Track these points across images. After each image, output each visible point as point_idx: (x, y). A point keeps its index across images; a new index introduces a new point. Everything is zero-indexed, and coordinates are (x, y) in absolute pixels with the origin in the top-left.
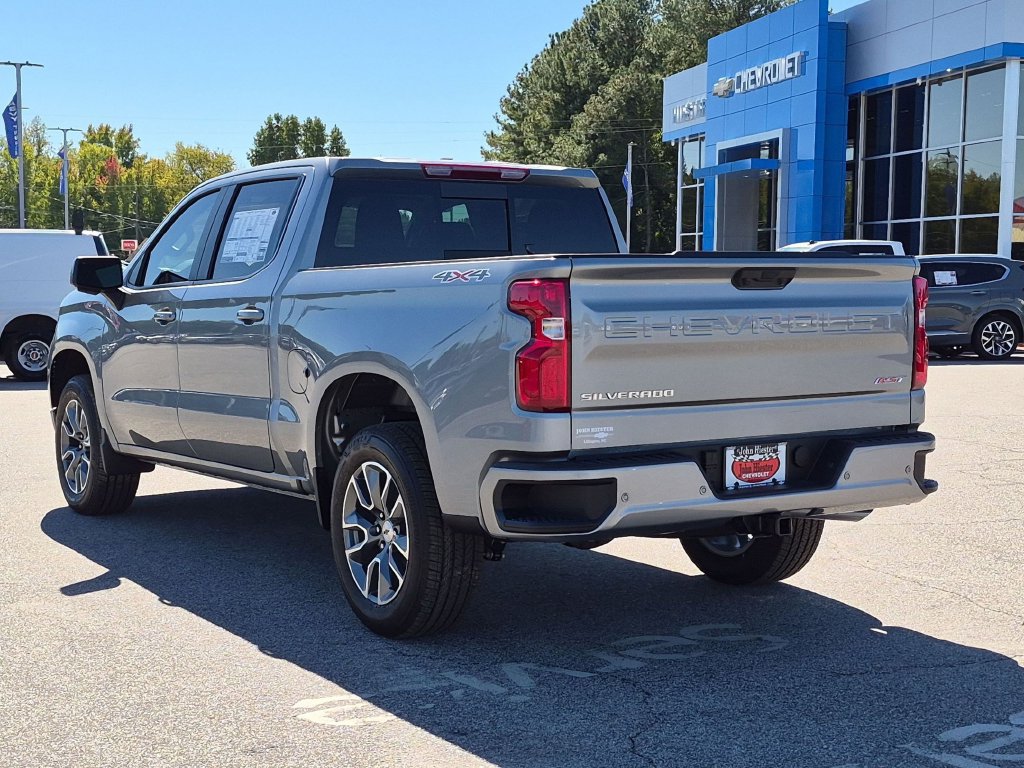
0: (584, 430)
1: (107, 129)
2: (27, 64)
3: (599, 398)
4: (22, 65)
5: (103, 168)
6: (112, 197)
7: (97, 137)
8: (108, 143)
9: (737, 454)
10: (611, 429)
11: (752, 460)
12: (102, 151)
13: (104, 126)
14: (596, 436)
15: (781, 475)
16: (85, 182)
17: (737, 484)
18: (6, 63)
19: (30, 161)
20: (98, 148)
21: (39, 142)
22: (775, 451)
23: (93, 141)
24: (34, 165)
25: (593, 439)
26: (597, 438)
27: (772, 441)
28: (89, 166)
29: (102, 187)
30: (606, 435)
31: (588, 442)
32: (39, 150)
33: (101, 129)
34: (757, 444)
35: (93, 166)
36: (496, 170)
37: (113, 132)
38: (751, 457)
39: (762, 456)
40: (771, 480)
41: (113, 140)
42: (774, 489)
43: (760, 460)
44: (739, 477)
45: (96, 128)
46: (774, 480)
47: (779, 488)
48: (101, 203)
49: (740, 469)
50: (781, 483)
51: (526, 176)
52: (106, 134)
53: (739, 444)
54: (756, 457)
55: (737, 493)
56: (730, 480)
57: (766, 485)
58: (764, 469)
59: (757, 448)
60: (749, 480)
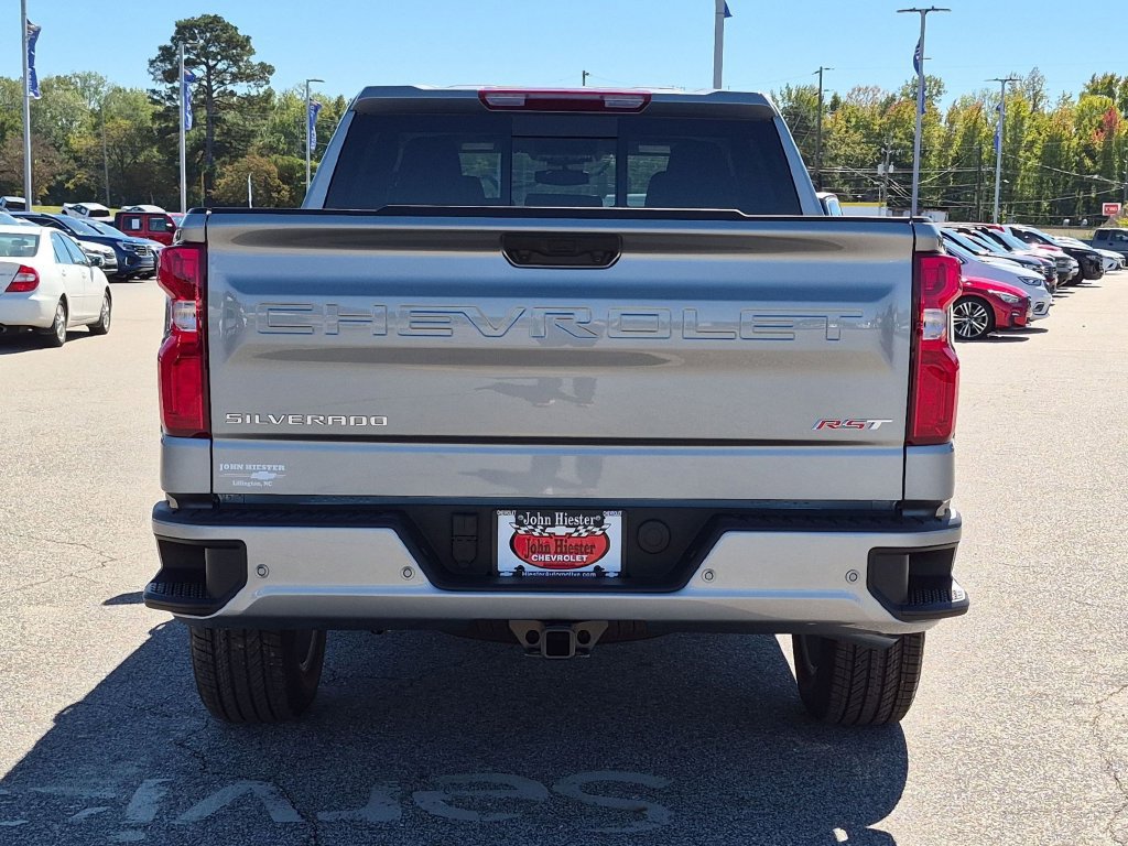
0: (233, 467)
1: (1112, 77)
2: (933, 9)
3: (253, 422)
4: (927, 10)
5: (1101, 122)
6: (1107, 155)
7: (1099, 87)
8: (1111, 94)
9: (519, 523)
10: (281, 468)
11: (551, 535)
12: (1101, 103)
13: (1109, 74)
14: (254, 476)
15: (612, 562)
16: (1080, 139)
17: (521, 568)
18: (911, 10)
19: (1023, 118)
20: (1096, 100)
21: (1035, 95)
22: (599, 524)
23: (1094, 92)
24: (1027, 123)
25: (249, 480)
26: (257, 480)
27: (594, 509)
28: (1086, 122)
29: (1098, 143)
30: (273, 475)
31: (240, 483)
32: (1035, 106)
33: (1105, 77)
34: (559, 510)
35: (1090, 121)
36: (597, 97)
37: (1118, 81)
38: (548, 530)
39: (572, 530)
40: (591, 568)
41: (1117, 91)
42: (599, 583)
43: (569, 535)
44: (525, 558)
45: (1099, 77)
46: (598, 569)
47: (607, 583)
48: (1095, 163)
49: (528, 546)
50: (612, 575)
51: (645, 104)
52: (1110, 83)
53: (522, 507)
54: (560, 531)
55: (520, 582)
56: (507, 561)
57: (581, 576)
58: (578, 550)
59: (559, 516)
60: (546, 565)
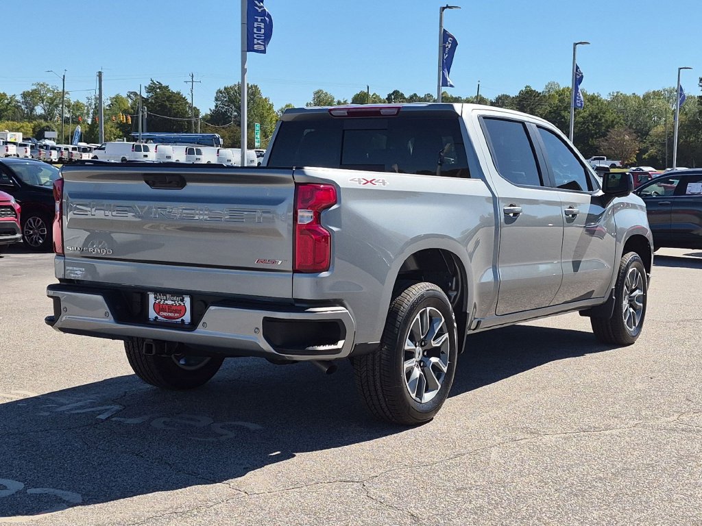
0: (70, 268)
9: (156, 298)
10: (84, 269)
11: (167, 304)
14: (76, 272)
15: (187, 317)
17: (156, 317)
22: (182, 300)
25: (74, 274)
26: (77, 274)
27: (179, 293)
30: (81, 272)
31: (72, 275)
34: (168, 293)
36: (378, 109)
38: (166, 302)
39: (173, 302)
40: (180, 320)
42: (183, 326)
43: (172, 304)
44: (158, 313)
46: (182, 320)
47: (186, 326)
49: (159, 308)
50: (187, 323)
53: (157, 291)
54: (169, 302)
55: (156, 324)
56: (152, 314)
57: (177, 323)
58: (176, 312)
59: (168, 296)
60: (165, 317)
